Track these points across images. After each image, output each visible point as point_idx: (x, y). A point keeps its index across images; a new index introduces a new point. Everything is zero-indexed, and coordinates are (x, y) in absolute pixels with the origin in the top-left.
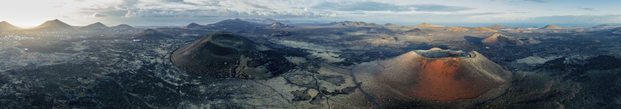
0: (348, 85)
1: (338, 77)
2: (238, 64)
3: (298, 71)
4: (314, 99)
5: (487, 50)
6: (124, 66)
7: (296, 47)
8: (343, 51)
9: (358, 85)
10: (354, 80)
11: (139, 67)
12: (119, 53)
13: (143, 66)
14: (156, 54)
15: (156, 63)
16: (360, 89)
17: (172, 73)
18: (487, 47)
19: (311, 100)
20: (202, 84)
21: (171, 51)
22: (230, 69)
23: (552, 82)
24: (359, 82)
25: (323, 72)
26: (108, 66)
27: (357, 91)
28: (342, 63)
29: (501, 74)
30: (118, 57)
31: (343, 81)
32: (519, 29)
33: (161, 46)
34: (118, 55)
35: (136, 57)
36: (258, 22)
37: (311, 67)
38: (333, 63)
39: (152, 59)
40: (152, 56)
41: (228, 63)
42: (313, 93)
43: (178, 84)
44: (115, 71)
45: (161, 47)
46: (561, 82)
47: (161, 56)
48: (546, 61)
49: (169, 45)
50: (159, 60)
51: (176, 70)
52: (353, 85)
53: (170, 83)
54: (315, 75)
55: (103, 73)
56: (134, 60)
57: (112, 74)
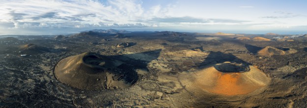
0: (178, 88)
1: (171, 83)
2: (106, 79)
3: (145, 80)
4: (162, 97)
5: (260, 59)
6: (20, 86)
7: (137, 59)
8: (168, 61)
9: (184, 87)
10: (181, 84)
11: (33, 87)
12: (12, 71)
13: (36, 85)
14: (42, 71)
15: (45, 81)
16: (185, 89)
17: (61, 91)
18: (260, 58)
19: (160, 98)
20: (88, 97)
21: (53, 67)
22: (102, 83)
23: (294, 86)
24: (184, 85)
25: (161, 80)
26: (7, 87)
27: (184, 91)
28: (170, 72)
29: (264, 81)
30: (13, 76)
31: (175, 86)
32: (285, 37)
33: (43, 61)
34: (13, 73)
35: (27, 75)
36: (104, 32)
37: (152, 77)
38: (165, 73)
39: (40, 76)
40: (39, 73)
41: (99, 79)
42: (160, 94)
43: (70, 99)
44: (15, 92)
45: (43, 63)
46: (300, 87)
47: (46, 73)
48: (295, 70)
49: (49, 60)
50: (47, 79)
51: (63, 88)
52: (181, 88)
53: (63, 99)
54: (157, 82)
55: (5, 94)
56: (27, 79)
57: (13, 96)
